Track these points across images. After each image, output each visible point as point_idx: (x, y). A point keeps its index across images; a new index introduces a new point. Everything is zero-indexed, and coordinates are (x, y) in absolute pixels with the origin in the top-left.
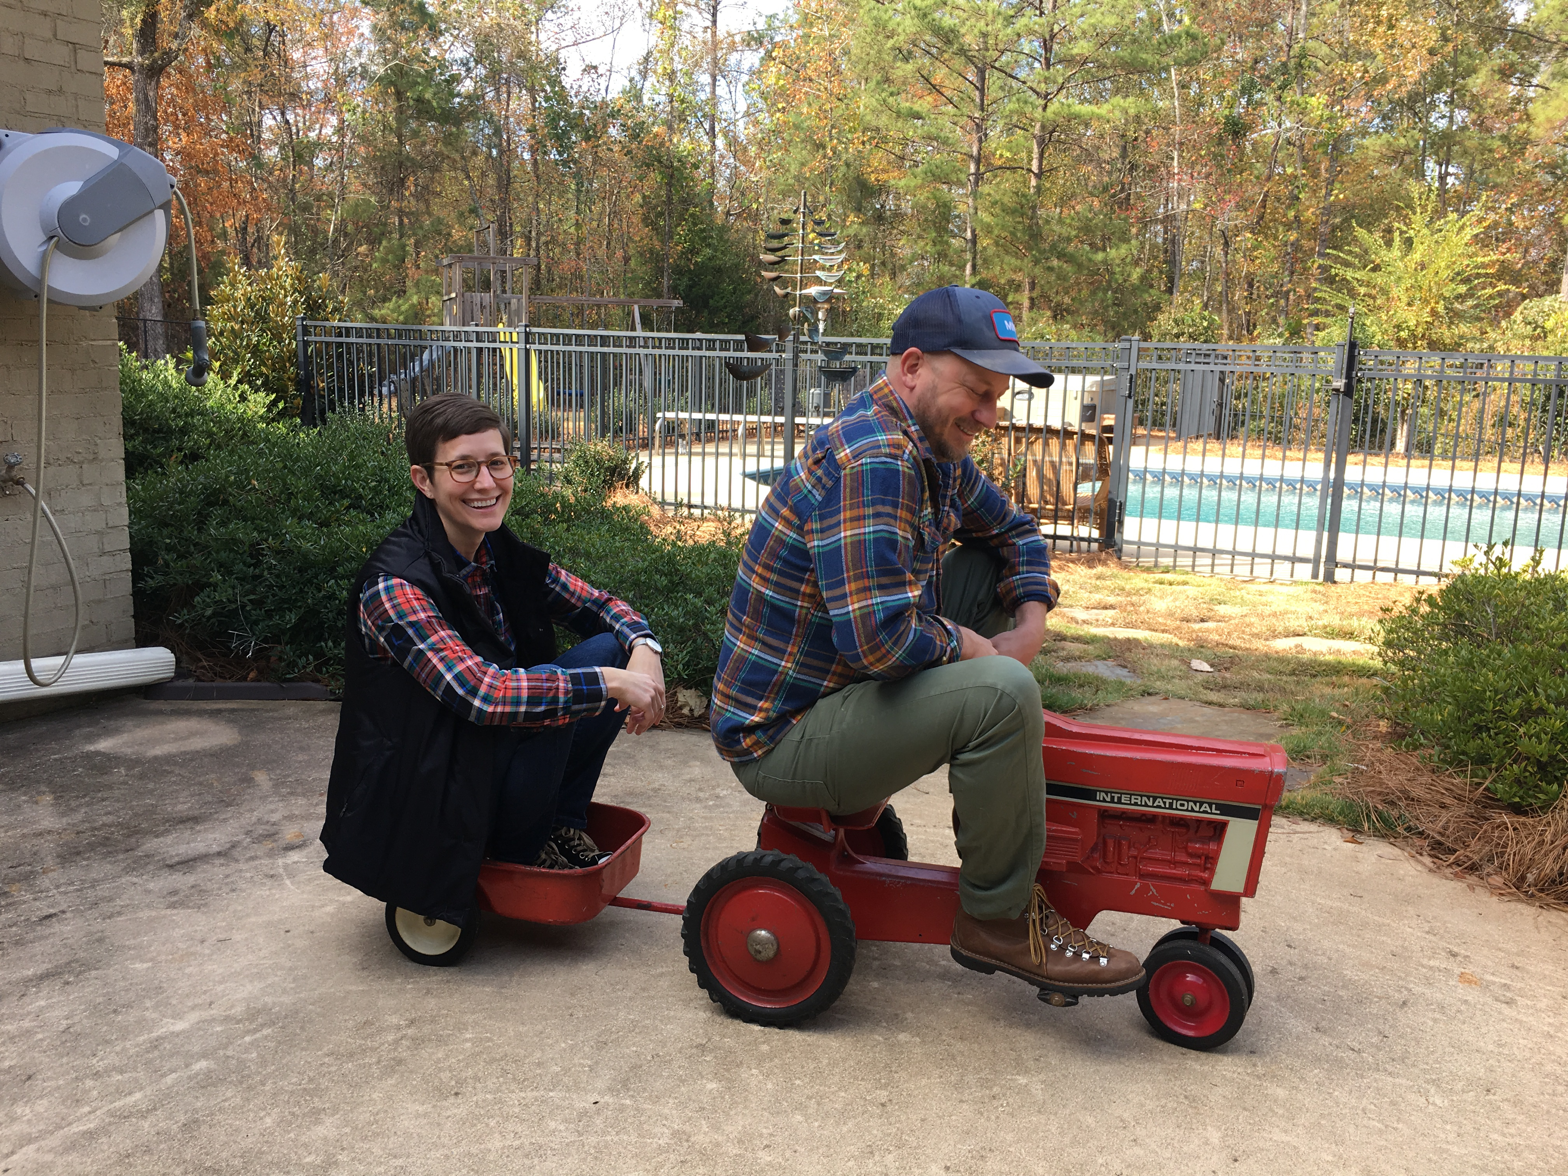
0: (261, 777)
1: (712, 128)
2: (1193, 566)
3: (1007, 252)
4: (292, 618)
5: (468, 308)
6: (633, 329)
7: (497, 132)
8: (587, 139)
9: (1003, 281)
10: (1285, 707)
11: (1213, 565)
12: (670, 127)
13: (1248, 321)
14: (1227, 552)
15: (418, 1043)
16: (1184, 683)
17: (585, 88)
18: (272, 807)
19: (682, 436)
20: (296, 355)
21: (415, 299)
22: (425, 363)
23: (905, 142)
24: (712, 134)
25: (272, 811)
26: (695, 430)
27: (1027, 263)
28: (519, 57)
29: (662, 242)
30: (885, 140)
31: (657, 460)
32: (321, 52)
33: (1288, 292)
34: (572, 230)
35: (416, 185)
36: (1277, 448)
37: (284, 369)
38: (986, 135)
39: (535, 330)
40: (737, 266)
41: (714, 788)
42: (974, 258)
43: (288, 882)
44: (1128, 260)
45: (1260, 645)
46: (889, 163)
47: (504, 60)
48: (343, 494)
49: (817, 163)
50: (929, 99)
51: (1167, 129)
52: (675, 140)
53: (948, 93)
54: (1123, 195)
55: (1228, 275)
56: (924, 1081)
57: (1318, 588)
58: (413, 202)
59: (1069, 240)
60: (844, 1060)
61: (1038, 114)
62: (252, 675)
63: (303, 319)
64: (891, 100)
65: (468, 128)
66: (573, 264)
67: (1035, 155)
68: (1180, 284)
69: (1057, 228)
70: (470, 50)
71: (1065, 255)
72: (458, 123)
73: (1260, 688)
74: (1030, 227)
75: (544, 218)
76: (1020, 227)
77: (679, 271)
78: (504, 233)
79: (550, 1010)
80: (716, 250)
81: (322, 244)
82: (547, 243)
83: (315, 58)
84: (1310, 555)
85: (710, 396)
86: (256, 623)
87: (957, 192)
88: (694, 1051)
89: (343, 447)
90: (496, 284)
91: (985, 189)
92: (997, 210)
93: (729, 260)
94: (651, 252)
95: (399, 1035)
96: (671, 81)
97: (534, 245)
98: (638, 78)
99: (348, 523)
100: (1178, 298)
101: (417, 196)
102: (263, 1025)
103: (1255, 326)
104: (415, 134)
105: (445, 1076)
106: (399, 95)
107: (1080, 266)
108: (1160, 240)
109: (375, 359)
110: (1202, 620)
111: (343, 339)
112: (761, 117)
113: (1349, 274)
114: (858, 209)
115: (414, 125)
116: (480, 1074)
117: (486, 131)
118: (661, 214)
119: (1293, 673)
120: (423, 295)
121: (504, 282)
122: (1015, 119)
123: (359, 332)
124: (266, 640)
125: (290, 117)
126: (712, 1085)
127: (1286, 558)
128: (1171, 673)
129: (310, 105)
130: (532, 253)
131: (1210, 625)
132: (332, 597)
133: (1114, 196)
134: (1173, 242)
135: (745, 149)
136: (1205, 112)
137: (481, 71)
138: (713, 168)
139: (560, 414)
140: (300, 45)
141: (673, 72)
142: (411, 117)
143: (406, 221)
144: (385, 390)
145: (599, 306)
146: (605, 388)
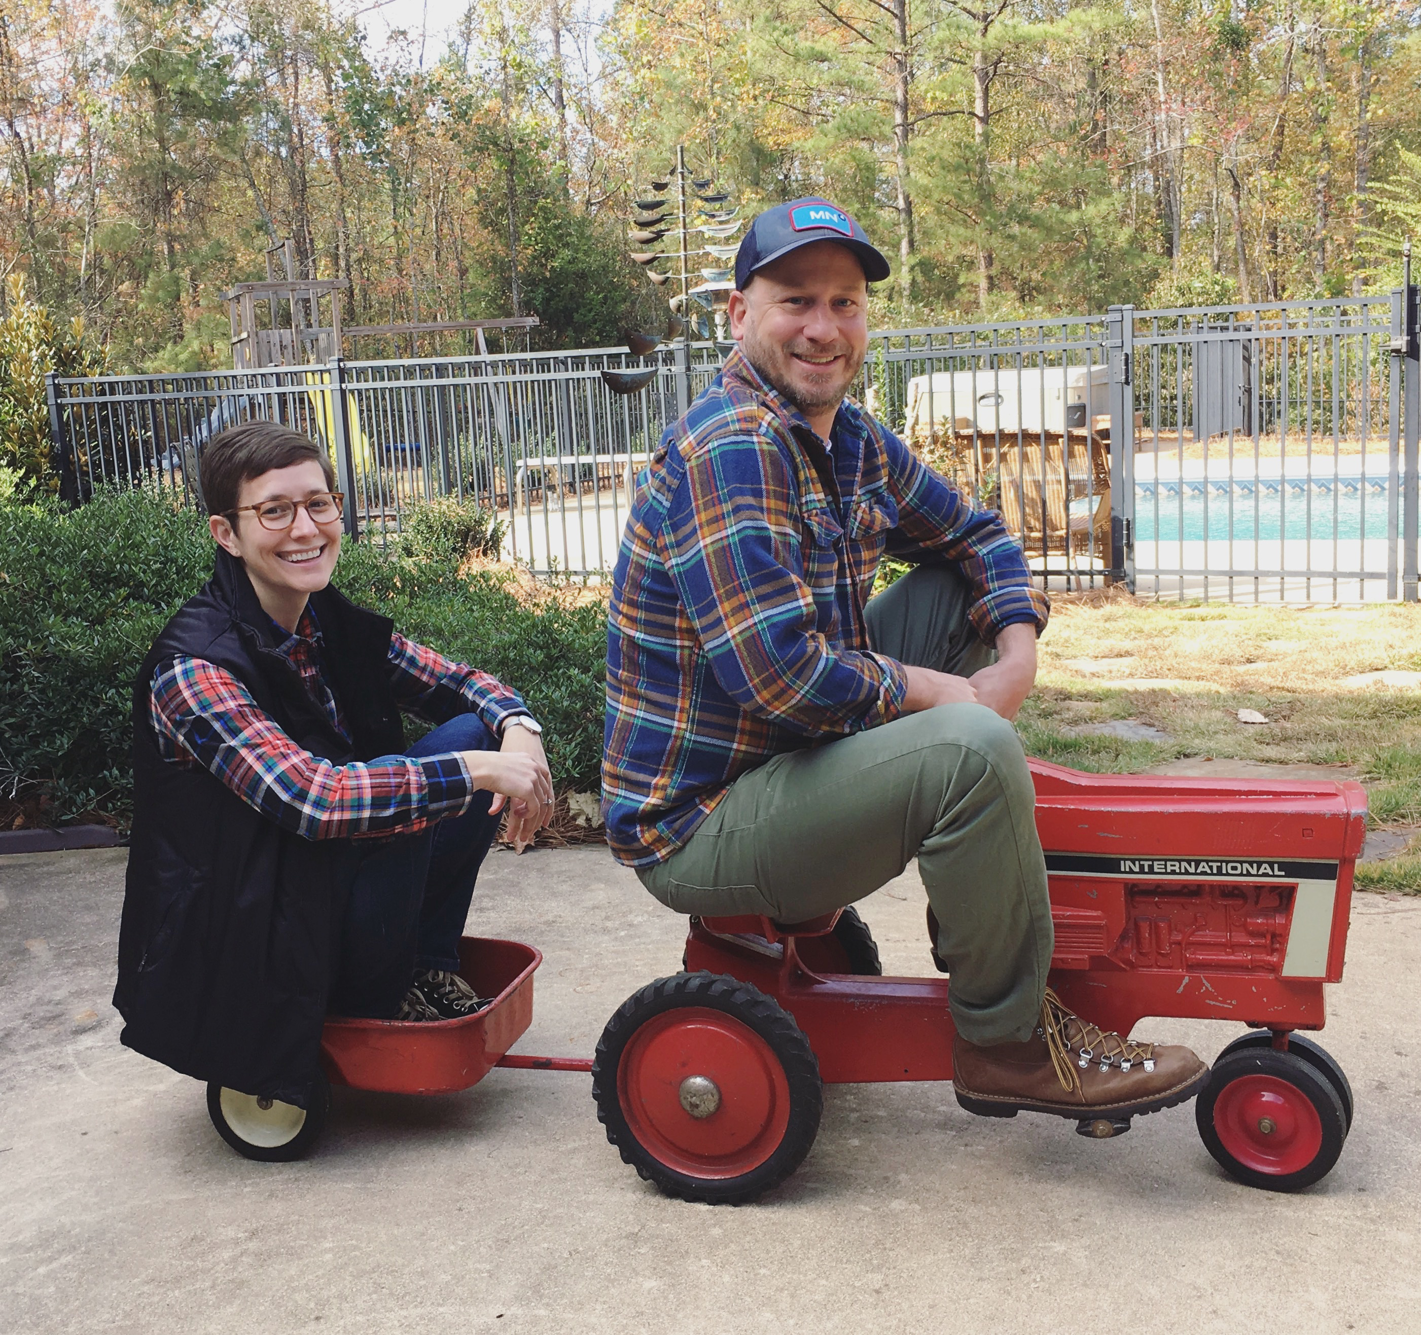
0: (38, 947)
1: (560, 97)
2: (1231, 596)
3: (953, 221)
4: (64, 742)
5: (265, 350)
6: (478, 352)
7: (285, 125)
8: (401, 123)
9: (950, 258)
10: (1367, 757)
11: (1256, 593)
12: (506, 100)
13: (1275, 283)
14: (1274, 574)
15: (263, 1258)
16: (1230, 739)
17: (392, 61)
18: (55, 982)
19: (552, 488)
20: (48, 424)
21: (196, 345)
22: (215, 424)
23: (808, 92)
24: (560, 103)
25: (55, 988)
26: (568, 480)
27: (979, 232)
28: (306, 27)
29: (507, 246)
30: (781, 91)
31: (521, 520)
32: (54, 43)
33: (1322, 242)
34: (392, 240)
35: (187, 201)
36: (1328, 439)
37: (34, 442)
38: (912, 75)
39: (350, 364)
40: (605, 268)
41: (624, 915)
42: (911, 232)
43: (81, 1073)
44: (1111, 218)
45: (1328, 686)
46: (790, 121)
47: (287, 33)
48: (119, 582)
49: (698, 128)
50: (835, 34)
51: (1145, 46)
52: (513, 116)
53: (859, 26)
54: (1096, 136)
55: (1242, 225)
56: (929, 1258)
57: (1399, 610)
58: (185, 222)
59: (1031, 199)
60: (822, 1239)
61: (977, 41)
62: (18, 821)
63: (54, 377)
64: (786, 40)
65: (248, 122)
66: (395, 284)
67: (978, 94)
68: (1181, 243)
69: (1014, 185)
70: (243, 25)
71: (1027, 218)
72: (234, 116)
73: (1332, 737)
74: (980, 186)
75: (352, 230)
76: (967, 187)
77: (531, 281)
78: (303, 253)
79: (432, 1205)
80: (577, 251)
81: (73, 287)
82: (359, 261)
83: (47, 52)
84: (1384, 568)
85: (584, 435)
86: (19, 753)
87: (880, 151)
88: (624, 1242)
89: (115, 524)
90: (298, 318)
91: (917, 142)
92: (936, 168)
93: (594, 262)
94: (494, 259)
95: (238, 1250)
96: (502, 41)
97: (342, 263)
98: (459, 41)
99: (129, 617)
100: (1179, 260)
101: (187, 214)
102: (61, 1252)
103: (1284, 289)
104: (182, 136)
105: (300, 1297)
106: (156, 88)
107: (1049, 230)
108: (1150, 190)
109: (150, 422)
110: (1249, 661)
111: (108, 398)
112: (620, 76)
113: (1400, 209)
114: (756, 183)
115: (178, 124)
116: (347, 1292)
117: (271, 125)
118: (502, 211)
119: (1374, 715)
120: (206, 339)
121: (307, 314)
122: (947, 52)
123: (127, 387)
124: (32, 775)
125: (21, 128)
126: (651, 1284)
127: (1352, 575)
128: (1212, 728)
129: (44, 110)
130: (342, 274)
131: (1259, 666)
132: (114, 711)
133: (1085, 137)
134: (1167, 190)
135: (604, 120)
136: (1194, 21)
137: (258, 50)
138: (564, 147)
139: (392, 474)
140: (26, 37)
141: (504, 30)
142: (175, 115)
143: (177, 247)
144: (165, 464)
145: (432, 334)
146: (447, 435)
